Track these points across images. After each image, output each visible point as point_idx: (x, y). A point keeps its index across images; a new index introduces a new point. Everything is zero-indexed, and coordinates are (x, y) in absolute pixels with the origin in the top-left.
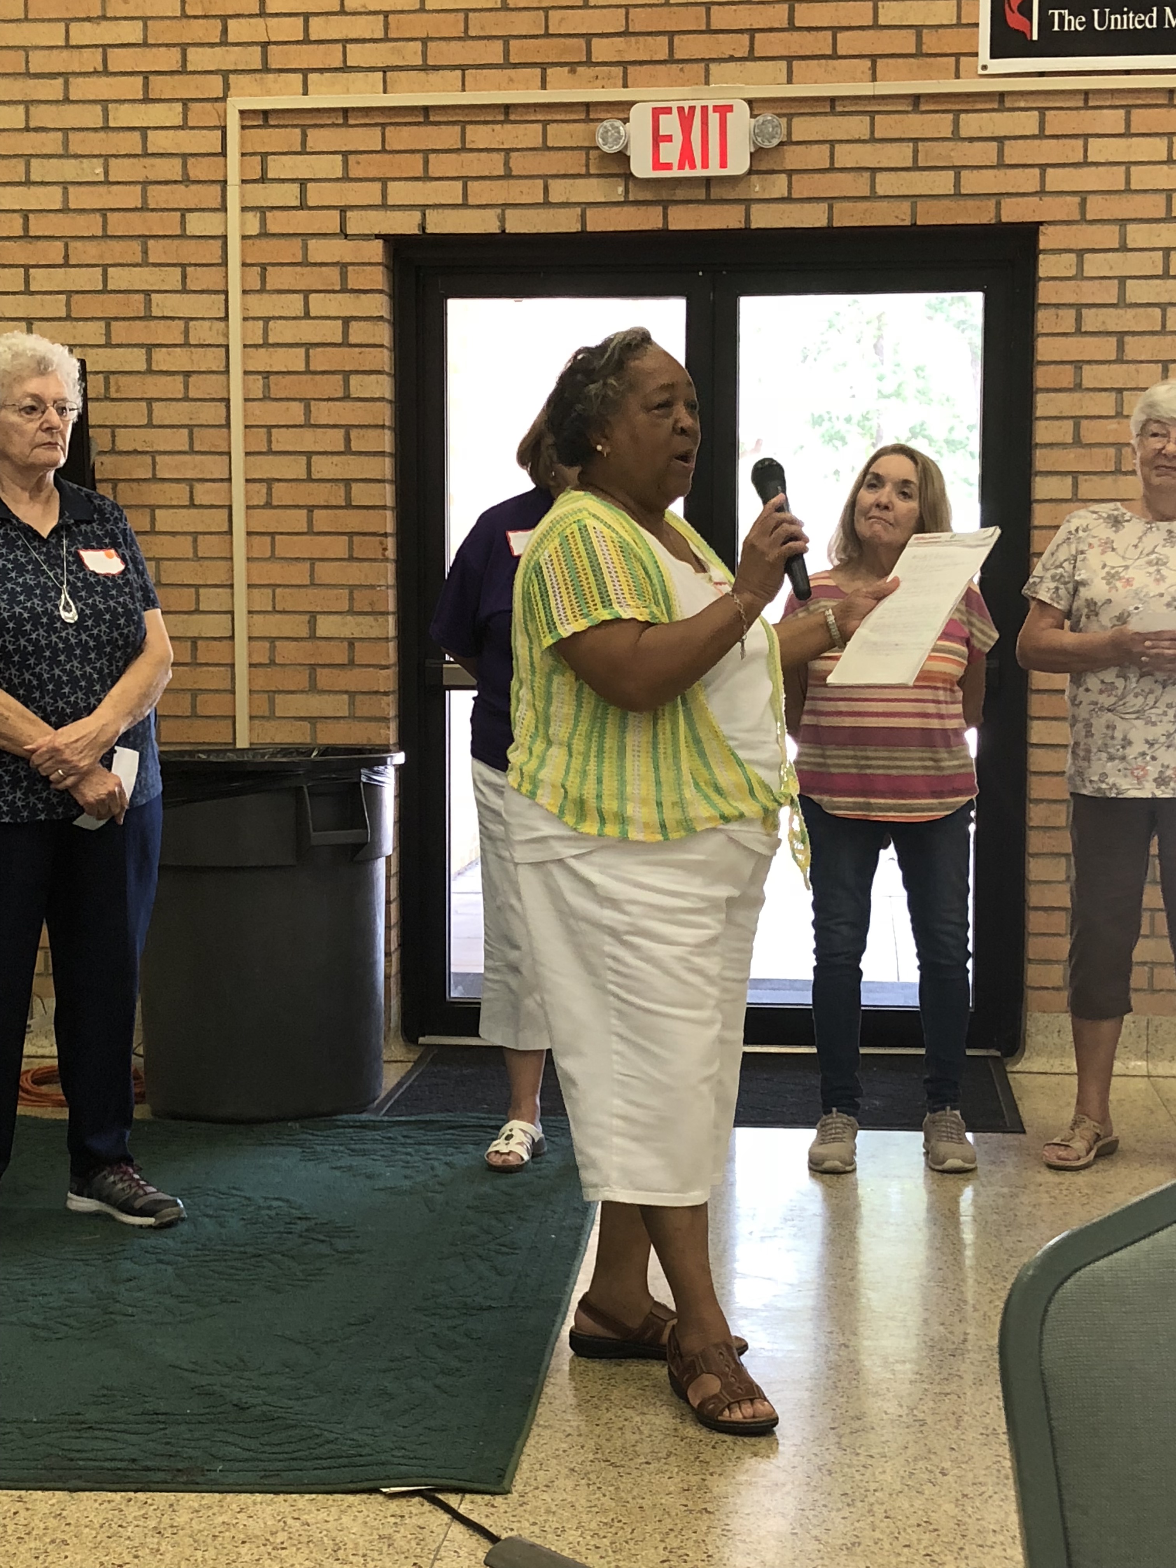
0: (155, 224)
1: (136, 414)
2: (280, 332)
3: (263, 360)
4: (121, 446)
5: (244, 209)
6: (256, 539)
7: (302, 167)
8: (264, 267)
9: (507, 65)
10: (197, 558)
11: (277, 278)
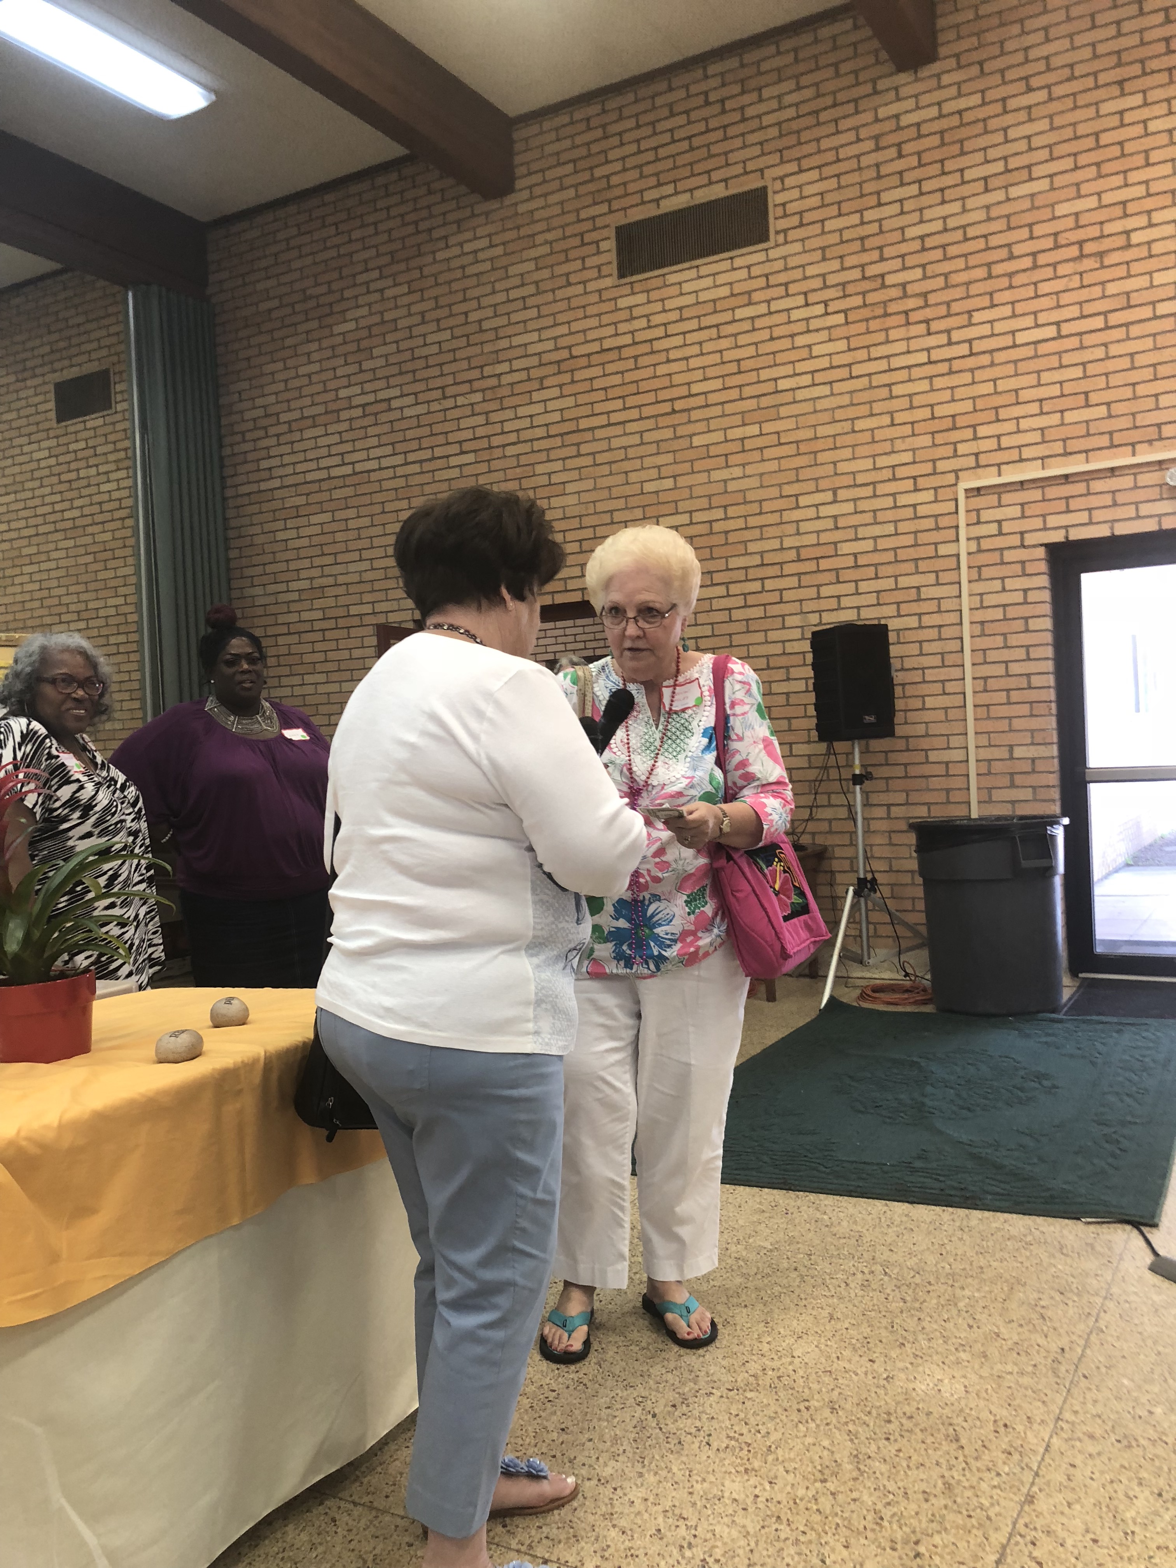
0: (922, 552)
1: (914, 649)
2: (989, 600)
3: (980, 616)
4: (906, 666)
5: (968, 539)
6: (979, 709)
7: (998, 514)
8: (979, 567)
9: (1112, 446)
10: (947, 721)
11: (986, 572)
